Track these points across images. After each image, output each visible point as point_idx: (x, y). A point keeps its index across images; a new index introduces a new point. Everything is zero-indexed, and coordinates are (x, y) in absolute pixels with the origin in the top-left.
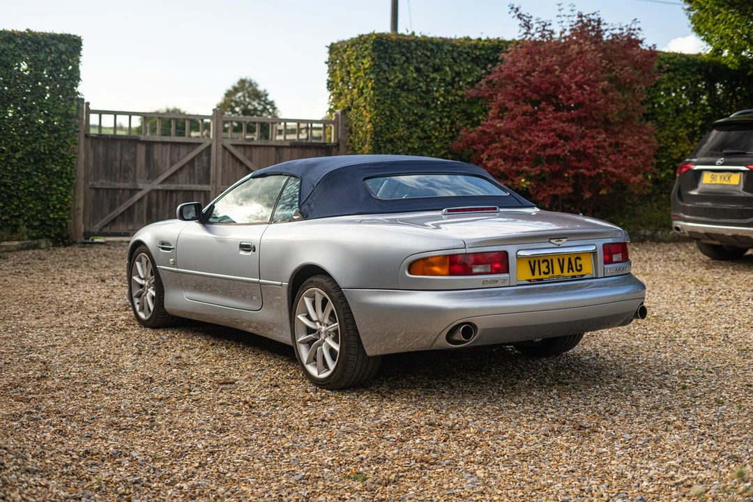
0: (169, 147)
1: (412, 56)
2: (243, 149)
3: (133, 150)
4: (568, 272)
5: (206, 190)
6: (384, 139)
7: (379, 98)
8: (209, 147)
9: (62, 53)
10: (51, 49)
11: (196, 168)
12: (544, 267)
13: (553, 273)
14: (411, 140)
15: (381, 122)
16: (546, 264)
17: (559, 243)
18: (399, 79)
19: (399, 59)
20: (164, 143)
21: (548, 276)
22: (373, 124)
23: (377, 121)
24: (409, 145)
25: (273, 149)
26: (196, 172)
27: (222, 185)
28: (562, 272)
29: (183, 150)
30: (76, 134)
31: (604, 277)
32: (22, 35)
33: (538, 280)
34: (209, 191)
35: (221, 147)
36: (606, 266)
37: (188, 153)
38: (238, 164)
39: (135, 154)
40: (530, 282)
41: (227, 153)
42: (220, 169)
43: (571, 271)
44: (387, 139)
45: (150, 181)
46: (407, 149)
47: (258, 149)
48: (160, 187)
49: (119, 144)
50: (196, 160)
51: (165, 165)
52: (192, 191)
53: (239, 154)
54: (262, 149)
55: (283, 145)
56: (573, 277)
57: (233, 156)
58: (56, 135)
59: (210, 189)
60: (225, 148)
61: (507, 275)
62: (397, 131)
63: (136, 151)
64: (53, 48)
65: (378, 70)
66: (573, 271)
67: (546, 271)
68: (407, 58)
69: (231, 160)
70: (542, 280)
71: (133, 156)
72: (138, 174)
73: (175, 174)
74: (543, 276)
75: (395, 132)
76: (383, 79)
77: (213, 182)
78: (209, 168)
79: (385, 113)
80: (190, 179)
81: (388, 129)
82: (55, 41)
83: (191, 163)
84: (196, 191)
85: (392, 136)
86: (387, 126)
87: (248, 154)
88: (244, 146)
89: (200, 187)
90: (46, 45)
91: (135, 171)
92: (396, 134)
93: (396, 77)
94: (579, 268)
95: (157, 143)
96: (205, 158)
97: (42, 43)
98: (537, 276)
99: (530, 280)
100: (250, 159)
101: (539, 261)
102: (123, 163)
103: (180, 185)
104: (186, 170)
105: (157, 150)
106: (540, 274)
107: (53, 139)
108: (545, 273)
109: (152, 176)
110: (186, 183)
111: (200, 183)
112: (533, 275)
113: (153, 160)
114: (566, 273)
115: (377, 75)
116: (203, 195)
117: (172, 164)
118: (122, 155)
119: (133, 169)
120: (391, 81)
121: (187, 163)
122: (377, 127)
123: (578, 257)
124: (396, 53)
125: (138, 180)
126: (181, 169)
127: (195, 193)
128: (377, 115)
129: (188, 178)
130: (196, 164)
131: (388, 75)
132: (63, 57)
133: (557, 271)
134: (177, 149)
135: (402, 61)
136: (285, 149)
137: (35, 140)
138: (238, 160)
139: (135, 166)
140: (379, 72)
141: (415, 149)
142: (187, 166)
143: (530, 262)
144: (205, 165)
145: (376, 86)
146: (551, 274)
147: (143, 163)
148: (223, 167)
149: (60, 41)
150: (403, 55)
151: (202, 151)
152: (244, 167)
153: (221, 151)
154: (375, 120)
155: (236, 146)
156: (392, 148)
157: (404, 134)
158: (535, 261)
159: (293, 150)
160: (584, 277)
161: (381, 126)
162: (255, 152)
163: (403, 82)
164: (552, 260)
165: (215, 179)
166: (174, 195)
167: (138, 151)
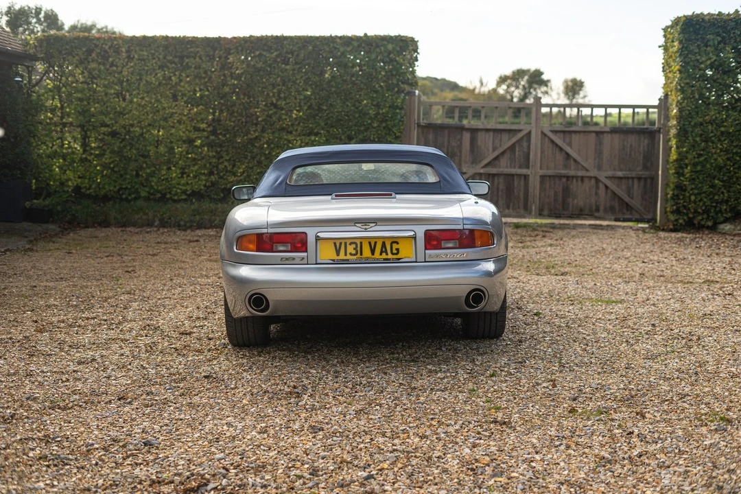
0: (491, 134)
1: (729, 36)
2: (562, 135)
3: (459, 137)
4: (381, 254)
5: (525, 173)
6: (692, 124)
7: (688, 81)
8: (529, 133)
9: (390, 53)
10: (381, 49)
11: (517, 153)
12: (351, 249)
13: (361, 254)
14: (725, 124)
15: (688, 106)
16: (354, 246)
17: (367, 227)
18: (712, 60)
19: (713, 39)
20: (488, 130)
21: (355, 257)
22: (679, 109)
23: (684, 105)
24: (723, 129)
25: (594, 135)
26: (517, 156)
27: (541, 169)
28: (373, 254)
29: (505, 137)
30: (401, 123)
31: (425, 262)
32: (357, 39)
33: (343, 260)
34: (529, 175)
35: (540, 133)
36: (427, 251)
37: (509, 139)
38: (558, 149)
39: (461, 140)
40: (334, 262)
41: (547, 139)
42: (539, 155)
43: (384, 254)
44: (695, 124)
45: (474, 165)
46: (719, 133)
47: (578, 134)
48: (482, 171)
49: (446, 132)
50: (517, 145)
51: (488, 150)
52: (513, 175)
53: (558, 140)
54: (582, 135)
55: (602, 130)
56: (384, 259)
57: (553, 142)
58: (384, 125)
59: (529, 173)
60: (544, 134)
61: (306, 254)
62: (708, 115)
63: (462, 138)
64: (382, 48)
65: (686, 52)
66: (387, 254)
67: (354, 252)
68: (723, 38)
69: (551, 145)
70: (348, 260)
71: (459, 143)
72: (463, 158)
73: (497, 158)
74: (349, 257)
75: (705, 116)
76: (691, 61)
77: (532, 166)
78: (529, 154)
79: (694, 97)
80: (511, 164)
81: (697, 113)
82: (385, 42)
83: (512, 148)
84: (517, 175)
85: (701, 120)
86: (696, 110)
87: (567, 141)
88: (564, 132)
89: (519, 171)
90: (377, 46)
91: (461, 156)
92: (707, 117)
93: (710, 59)
94: (395, 251)
95: (481, 130)
96: (525, 144)
97: (374, 44)
98: (342, 256)
99: (334, 260)
100: (570, 144)
101: (346, 243)
102: (450, 149)
103: (501, 170)
104: (507, 156)
105: (481, 137)
106: (346, 255)
107: (382, 129)
108: (351, 254)
109: (475, 161)
110: (507, 167)
111: (520, 167)
112: (338, 254)
113: (477, 146)
114: (377, 255)
115: (684, 58)
116: (523, 178)
117: (494, 149)
118: (449, 142)
119: (459, 154)
120: (702, 63)
121: (508, 148)
122: (683, 111)
123: (395, 241)
124: (710, 34)
125: (463, 165)
126: (503, 153)
127: (515, 177)
128: (683, 99)
129: (509, 162)
130: (517, 149)
131: (699, 57)
132: (391, 55)
133: (367, 252)
134: (499, 136)
135: (716, 42)
136: (605, 135)
137: (366, 130)
138: (557, 145)
139: (461, 152)
140: (687, 55)
141: (730, 133)
142: (508, 151)
143: (335, 244)
144: (526, 150)
145: (683, 70)
146: (359, 255)
147: (468, 148)
148: (542, 152)
149: (389, 42)
150: (719, 35)
151: (523, 137)
152: (563, 153)
153: (540, 137)
154: (680, 104)
155: (555, 132)
156: (700, 132)
157: (716, 117)
158: (341, 243)
159: (614, 135)
160: (400, 261)
161: (689, 110)
162: (575, 137)
163: (716, 63)
164: (361, 243)
165: (534, 164)
166: (496, 178)
167: (464, 137)
